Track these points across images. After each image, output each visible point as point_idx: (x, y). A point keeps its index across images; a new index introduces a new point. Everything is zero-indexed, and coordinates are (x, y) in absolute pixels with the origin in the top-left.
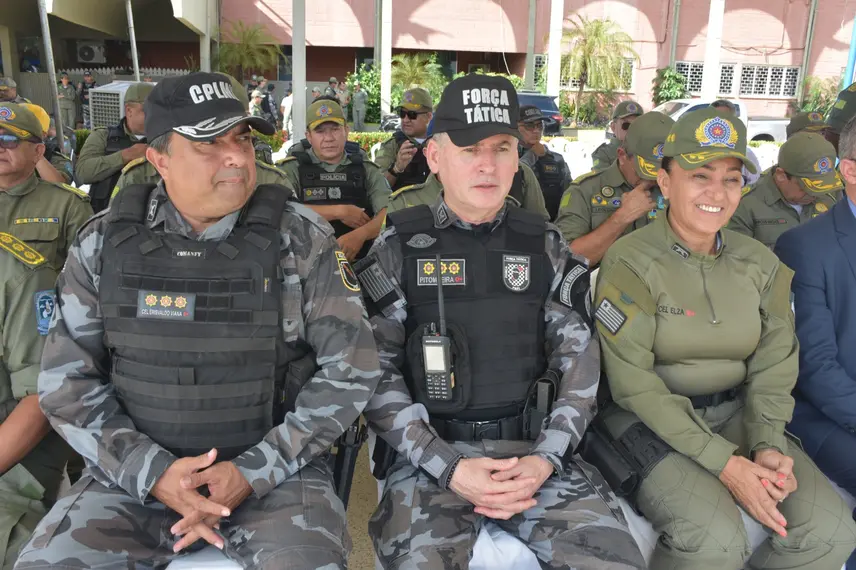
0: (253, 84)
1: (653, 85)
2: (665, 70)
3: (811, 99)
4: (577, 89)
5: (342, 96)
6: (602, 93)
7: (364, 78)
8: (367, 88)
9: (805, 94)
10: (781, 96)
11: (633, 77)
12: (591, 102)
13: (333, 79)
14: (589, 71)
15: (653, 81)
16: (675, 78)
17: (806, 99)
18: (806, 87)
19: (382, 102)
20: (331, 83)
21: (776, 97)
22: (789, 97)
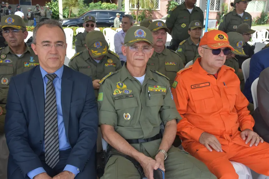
0: (3, 5)
1: (167, 7)
2: (171, 1)
3: (225, 12)
4: (137, 9)
5: (42, 12)
6: (147, 10)
7: (53, 5)
8: (54, 8)
9: (223, 10)
10: (214, 11)
11: (159, 4)
12: (143, 14)
13: (38, 5)
14: (140, 2)
15: (167, 6)
16: (174, 4)
17: (223, 12)
18: (223, 7)
19: (59, 14)
20: (36, 7)
21: (213, 11)
22: (217, 11)
